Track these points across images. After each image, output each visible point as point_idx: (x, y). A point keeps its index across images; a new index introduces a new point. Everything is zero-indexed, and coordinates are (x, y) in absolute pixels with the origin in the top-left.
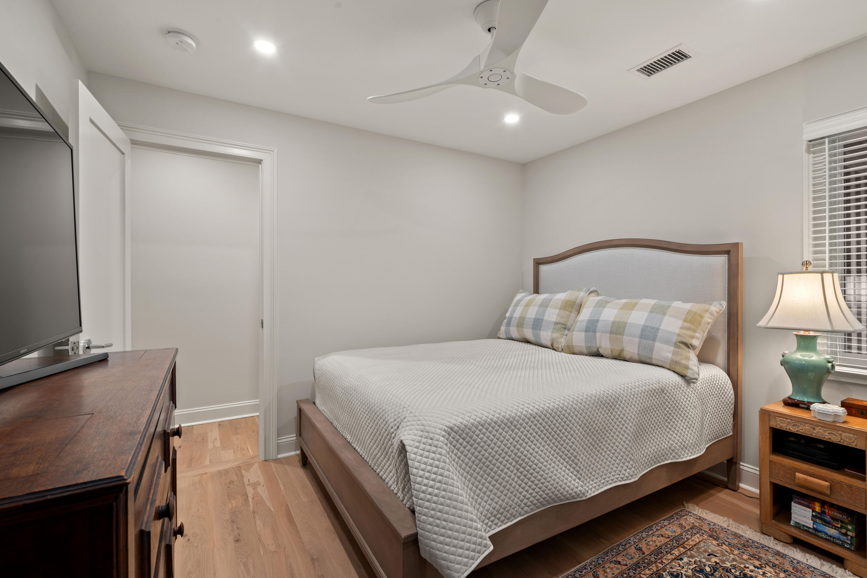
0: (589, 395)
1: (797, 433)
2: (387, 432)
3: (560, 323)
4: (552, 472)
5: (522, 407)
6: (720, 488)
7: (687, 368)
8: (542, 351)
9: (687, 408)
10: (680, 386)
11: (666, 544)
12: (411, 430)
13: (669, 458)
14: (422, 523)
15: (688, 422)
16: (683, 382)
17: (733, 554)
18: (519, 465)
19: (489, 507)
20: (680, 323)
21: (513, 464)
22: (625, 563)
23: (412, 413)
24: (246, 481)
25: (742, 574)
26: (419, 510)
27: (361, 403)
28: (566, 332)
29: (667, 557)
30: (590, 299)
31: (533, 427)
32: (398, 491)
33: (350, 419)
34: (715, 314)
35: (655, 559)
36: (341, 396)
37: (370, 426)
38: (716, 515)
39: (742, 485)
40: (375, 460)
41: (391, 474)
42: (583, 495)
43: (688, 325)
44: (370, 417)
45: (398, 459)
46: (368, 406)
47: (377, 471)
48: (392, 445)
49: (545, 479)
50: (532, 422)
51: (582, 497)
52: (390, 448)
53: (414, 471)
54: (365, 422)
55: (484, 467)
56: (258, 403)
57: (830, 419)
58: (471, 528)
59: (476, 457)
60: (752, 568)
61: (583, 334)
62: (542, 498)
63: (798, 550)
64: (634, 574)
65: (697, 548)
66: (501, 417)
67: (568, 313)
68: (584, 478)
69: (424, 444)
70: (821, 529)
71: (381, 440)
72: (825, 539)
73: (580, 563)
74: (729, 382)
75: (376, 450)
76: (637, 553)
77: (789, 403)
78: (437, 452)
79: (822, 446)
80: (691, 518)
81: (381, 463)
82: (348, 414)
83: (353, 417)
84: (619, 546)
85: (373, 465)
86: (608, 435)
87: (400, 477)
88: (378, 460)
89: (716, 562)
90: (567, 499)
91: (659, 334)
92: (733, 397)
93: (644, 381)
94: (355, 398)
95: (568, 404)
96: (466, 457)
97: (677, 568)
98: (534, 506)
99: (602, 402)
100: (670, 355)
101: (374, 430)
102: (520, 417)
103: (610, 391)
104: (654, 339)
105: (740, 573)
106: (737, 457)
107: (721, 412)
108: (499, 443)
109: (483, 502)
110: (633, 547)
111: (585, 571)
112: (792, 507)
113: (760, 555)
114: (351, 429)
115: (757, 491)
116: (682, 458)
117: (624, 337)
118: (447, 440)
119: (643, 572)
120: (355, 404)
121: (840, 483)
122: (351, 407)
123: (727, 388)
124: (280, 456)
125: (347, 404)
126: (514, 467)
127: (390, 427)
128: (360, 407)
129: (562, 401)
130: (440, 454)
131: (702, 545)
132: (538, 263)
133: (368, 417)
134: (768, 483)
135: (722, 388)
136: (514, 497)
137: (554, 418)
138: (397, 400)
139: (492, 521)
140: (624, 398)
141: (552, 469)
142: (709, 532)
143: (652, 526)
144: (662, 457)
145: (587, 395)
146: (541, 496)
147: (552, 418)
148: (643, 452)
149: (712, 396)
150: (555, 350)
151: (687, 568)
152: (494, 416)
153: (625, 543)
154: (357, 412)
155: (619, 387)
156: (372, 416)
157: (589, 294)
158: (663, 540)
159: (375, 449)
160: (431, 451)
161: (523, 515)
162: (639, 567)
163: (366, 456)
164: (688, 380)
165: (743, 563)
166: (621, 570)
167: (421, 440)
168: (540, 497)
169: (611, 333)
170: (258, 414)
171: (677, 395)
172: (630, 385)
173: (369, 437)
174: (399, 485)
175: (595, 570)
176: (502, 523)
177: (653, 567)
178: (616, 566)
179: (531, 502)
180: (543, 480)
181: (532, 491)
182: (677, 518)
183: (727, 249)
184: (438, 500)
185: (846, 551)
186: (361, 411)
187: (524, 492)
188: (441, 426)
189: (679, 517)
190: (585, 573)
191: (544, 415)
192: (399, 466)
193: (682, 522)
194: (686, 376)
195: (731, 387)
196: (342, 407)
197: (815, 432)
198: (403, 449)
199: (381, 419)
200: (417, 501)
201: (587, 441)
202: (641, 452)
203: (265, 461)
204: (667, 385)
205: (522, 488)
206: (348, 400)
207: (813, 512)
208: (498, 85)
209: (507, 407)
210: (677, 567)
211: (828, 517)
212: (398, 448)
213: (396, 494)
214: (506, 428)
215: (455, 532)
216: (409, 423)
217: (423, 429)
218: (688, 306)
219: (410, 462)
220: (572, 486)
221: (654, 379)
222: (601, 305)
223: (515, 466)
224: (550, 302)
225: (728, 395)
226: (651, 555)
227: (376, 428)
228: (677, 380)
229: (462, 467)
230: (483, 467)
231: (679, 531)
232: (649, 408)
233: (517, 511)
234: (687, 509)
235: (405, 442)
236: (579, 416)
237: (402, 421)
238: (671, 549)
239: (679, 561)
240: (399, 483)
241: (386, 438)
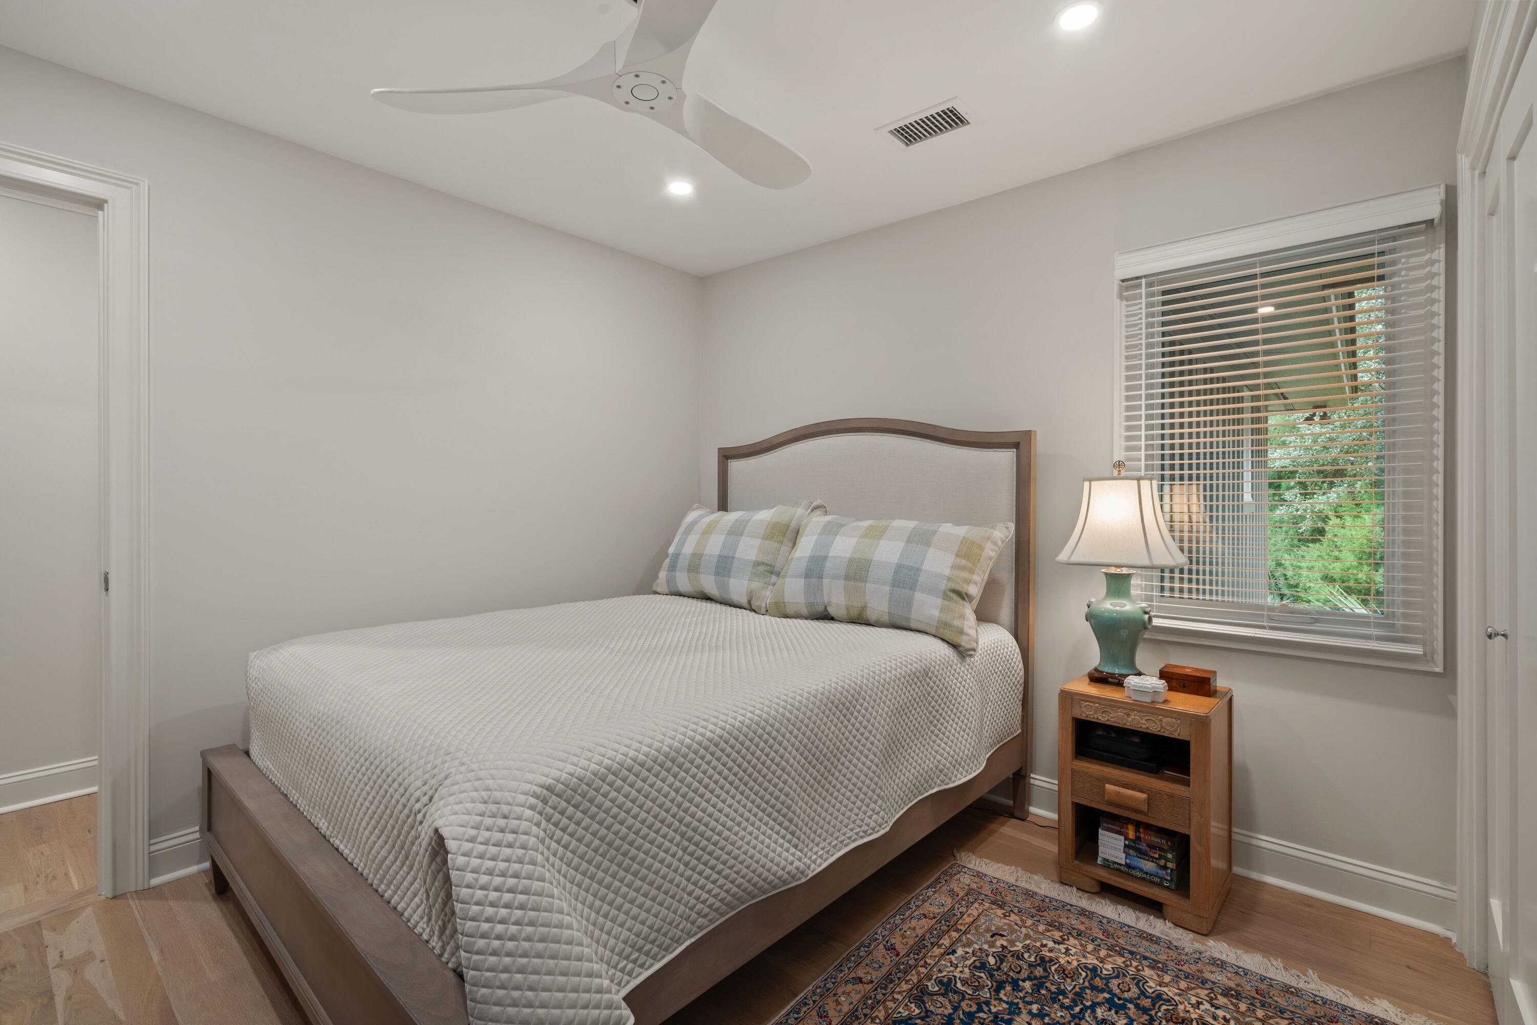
0: (813, 692)
1: (1107, 723)
2: (406, 811)
3: (763, 563)
4: (748, 843)
5: (694, 727)
6: (1003, 818)
7: (961, 632)
8: (731, 614)
9: (961, 698)
10: (951, 663)
11: (930, 930)
12: (460, 803)
13: (935, 784)
14: (479, 1006)
15: (962, 722)
16: (956, 656)
17: (1026, 927)
18: (687, 840)
19: (628, 933)
20: (950, 559)
21: (675, 841)
22: (869, 978)
23: (463, 764)
24: (52, 957)
25: (1038, 958)
26: (473, 977)
27: (351, 750)
28: (774, 578)
29: (933, 952)
30: (814, 519)
31: (715, 762)
32: (431, 936)
33: (325, 786)
34: (1000, 543)
35: (916, 960)
36: (305, 736)
37: (370, 798)
38: (1000, 865)
39: (1033, 809)
40: (381, 872)
41: (417, 900)
42: (801, 875)
43: (962, 562)
44: (369, 779)
45: (429, 867)
46: (367, 754)
47: (386, 895)
48: (417, 838)
49: (735, 858)
50: (712, 754)
51: (800, 879)
52: (413, 843)
53: (464, 892)
54: (358, 791)
55: (619, 856)
56: (96, 763)
57: (1148, 699)
58: (588, 991)
59: (602, 839)
60: (1051, 944)
61: (801, 582)
62: (730, 895)
63: (1108, 902)
64: (884, 995)
65: (976, 928)
66: (653, 752)
67: (776, 545)
68: (803, 843)
69: (488, 829)
70: (1136, 863)
71: (393, 828)
72: (1140, 878)
73: (796, 995)
74: (1018, 650)
75: (384, 850)
76: (887, 956)
77: (1098, 678)
78: (517, 844)
79: (1136, 740)
80: (966, 876)
81: (394, 878)
82: (322, 773)
83: (334, 780)
84: (859, 949)
85: (376, 882)
86: (843, 759)
87: (434, 905)
88: (387, 872)
89: (1003, 947)
90: (775, 887)
91: (920, 579)
92: (1022, 673)
93: (899, 660)
94: (336, 740)
95: (777, 712)
96: (581, 843)
97: (948, 969)
98: (714, 913)
99: (832, 703)
100: (936, 613)
101: (378, 808)
102: (689, 747)
103: (847, 681)
104: (913, 588)
105: (1035, 958)
106: (1026, 766)
107: (1006, 699)
108: (649, 804)
109: (616, 926)
110: (881, 946)
111: (804, 1009)
112: (1100, 837)
113: (1061, 920)
114: (329, 807)
115: (1055, 816)
116: (954, 782)
117: (867, 584)
118: (540, 813)
119: (897, 990)
120: (338, 752)
121: (1160, 793)
122: (328, 758)
123: (1014, 659)
124: (155, 881)
125: (319, 752)
126: (677, 845)
127: (413, 800)
128: (348, 759)
129: (766, 709)
130: (524, 847)
131: (983, 921)
132: (727, 456)
133: (365, 778)
134: (1070, 805)
135: (1008, 661)
136: (678, 904)
137: (751, 741)
138: (432, 738)
139: (634, 962)
140: (869, 692)
141: (748, 838)
142: (992, 895)
143: (909, 903)
144: (925, 785)
145: (809, 693)
146: (727, 891)
147: (748, 743)
148: (897, 780)
149: (995, 675)
150: (754, 611)
151: (963, 966)
152: (639, 752)
153: (869, 941)
154: (341, 769)
155: (860, 672)
156: (375, 777)
157: (812, 511)
158: (926, 923)
159: (382, 848)
160: (505, 843)
161: (696, 934)
162: (892, 981)
163: (362, 865)
164: (962, 651)
165: (1039, 940)
166: (863, 992)
167: (482, 822)
168: (726, 895)
169: (847, 578)
170: (94, 789)
171: (947, 679)
172: (878, 667)
173: (368, 824)
174: (433, 922)
175: (821, 1003)
176: (654, 959)
177: (913, 975)
178: (856, 987)
179: (710, 906)
180: (732, 862)
181: (712, 886)
182: (946, 881)
183: (1015, 440)
184: (517, 947)
185: (1165, 892)
186: (349, 768)
187: (697, 889)
188: (527, 787)
189: (948, 878)
190: (805, 1012)
191: (734, 738)
192: (433, 884)
193: (954, 886)
194: (960, 646)
195: (1020, 658)
196: (308, 760)
197: (1129, 719)
198: (439, 846)
199: (394, 781)
200: (469, 959)
201: (808, 776)
202: (894, 782)
203: (114, 898)
204: (933, 663)
205: (692, 883)
206: (321, 743)
207: (1125, 840)
208: (652, 108)
209: (664, 730)
210: (947, 967)
211: (1144, 844)
212: (430, 844)
213: (427, 942)
214: (663, 771)
215: (554, 1008)
216: (455, 788)
217: (486, 797)
218: (961, 531)
219: (454, 874)
220: (783, 863)
221: (914, 655)
222: (831, 530)
223: (680, 843)
224: (745, 526)
225: (1016, 671)
226: (908, 956)
227: (384, 802)
228: (947, 654)
229: (573, 865)
230: (616, 856)
231: (949, 902)
232: (906, 704)
233: (682, 931)
234: (958, 862)
235: (444, 832)
236: (796, 731)
237: (440, 785)
238: (939, 936)
239: (951, 956)
240: (433, 918)
241: (404, 823)
